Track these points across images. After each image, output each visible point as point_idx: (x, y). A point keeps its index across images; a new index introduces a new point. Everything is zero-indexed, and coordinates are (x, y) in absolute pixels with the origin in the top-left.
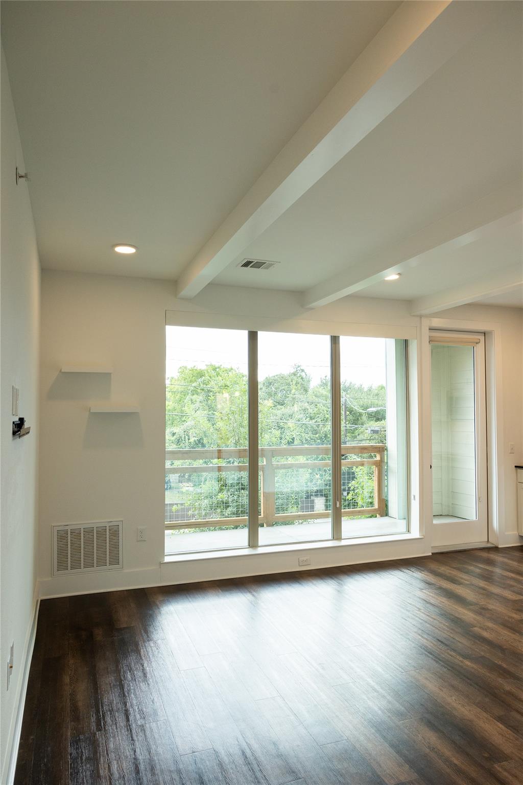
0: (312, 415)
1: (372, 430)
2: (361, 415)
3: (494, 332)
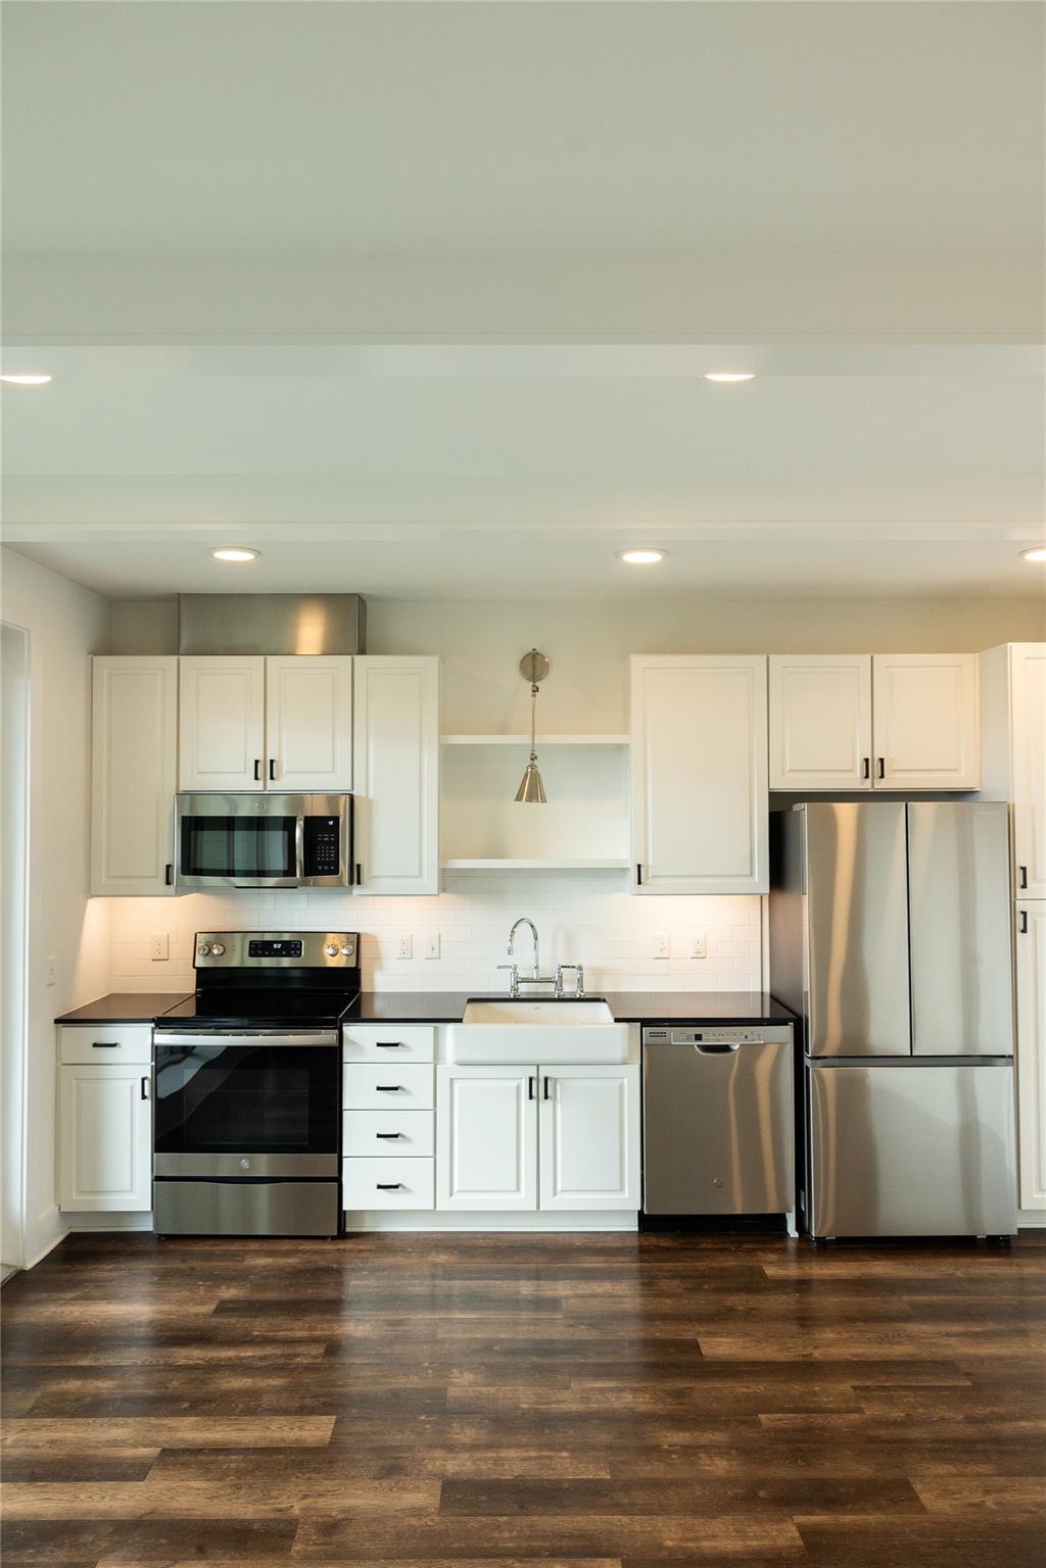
3: (29, 635)
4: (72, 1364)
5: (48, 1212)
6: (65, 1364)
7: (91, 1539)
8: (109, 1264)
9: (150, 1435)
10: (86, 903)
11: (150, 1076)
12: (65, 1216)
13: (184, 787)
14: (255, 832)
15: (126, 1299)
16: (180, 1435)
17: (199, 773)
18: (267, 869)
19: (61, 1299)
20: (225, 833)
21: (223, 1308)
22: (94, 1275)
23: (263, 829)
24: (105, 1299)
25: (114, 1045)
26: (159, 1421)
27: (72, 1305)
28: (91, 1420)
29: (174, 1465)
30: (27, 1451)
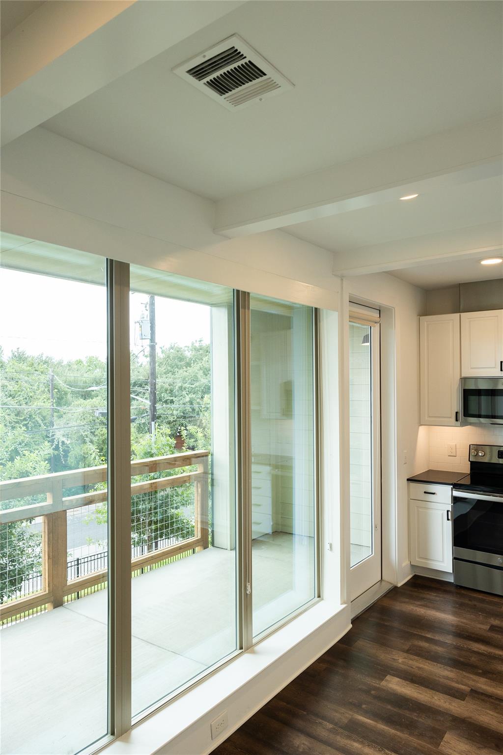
0: (12, 393)
1: (100, 413)
2: (66, 394)
3: (394, 310)
4: (423, 634)
5: (406, 563)
6: (420, 634)
7: (442, 719)
8: (434, 593)
9: (464, 680)
10: (418, 428)
11: (451, 510)
12: (413, 567)
13: (463, 375)
14: (490, 397)
15: (444, 611)
16: (479, 685)
17: (471, 368)
18: (497, 415)
19: (414, 604)
20: (477, 397)
21: (493, 628)
22: (428, 596)
23: (494, 395)
24: (434, 609)
25: (434, 494)
26: (467, 675)
27: (420, 608)
28: (435, 664)
29: (478, 699)
30: (409, 668)
